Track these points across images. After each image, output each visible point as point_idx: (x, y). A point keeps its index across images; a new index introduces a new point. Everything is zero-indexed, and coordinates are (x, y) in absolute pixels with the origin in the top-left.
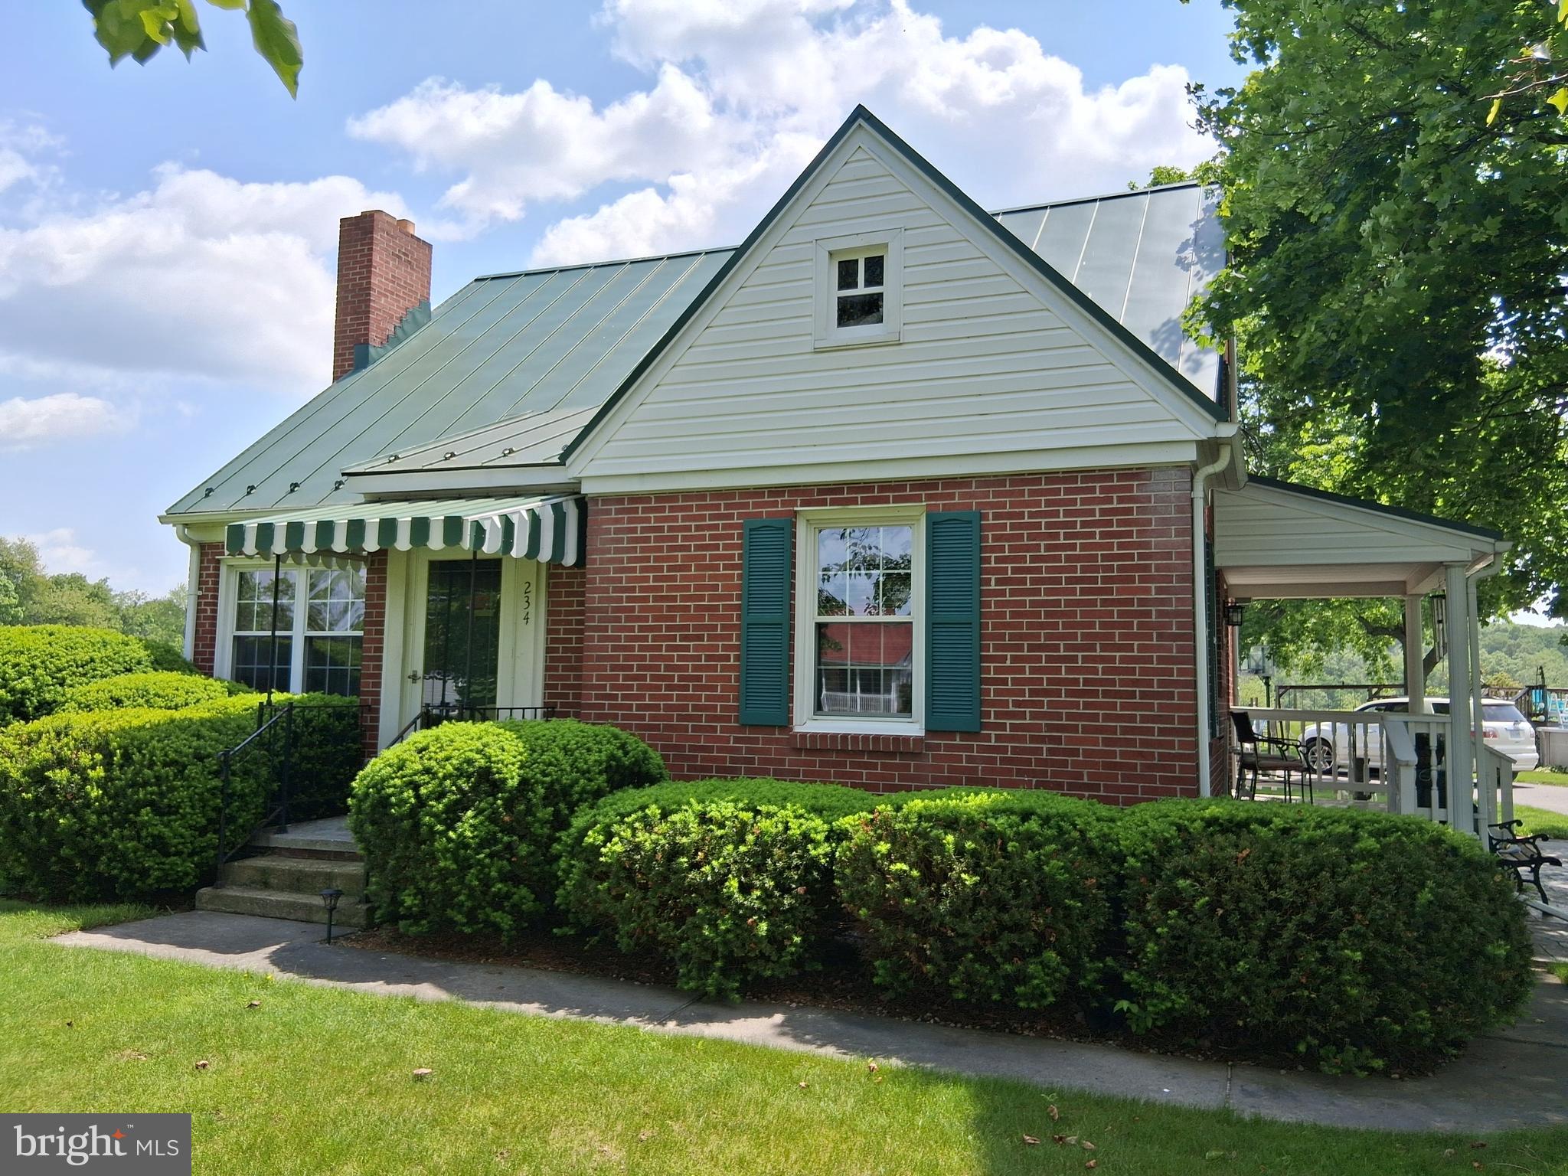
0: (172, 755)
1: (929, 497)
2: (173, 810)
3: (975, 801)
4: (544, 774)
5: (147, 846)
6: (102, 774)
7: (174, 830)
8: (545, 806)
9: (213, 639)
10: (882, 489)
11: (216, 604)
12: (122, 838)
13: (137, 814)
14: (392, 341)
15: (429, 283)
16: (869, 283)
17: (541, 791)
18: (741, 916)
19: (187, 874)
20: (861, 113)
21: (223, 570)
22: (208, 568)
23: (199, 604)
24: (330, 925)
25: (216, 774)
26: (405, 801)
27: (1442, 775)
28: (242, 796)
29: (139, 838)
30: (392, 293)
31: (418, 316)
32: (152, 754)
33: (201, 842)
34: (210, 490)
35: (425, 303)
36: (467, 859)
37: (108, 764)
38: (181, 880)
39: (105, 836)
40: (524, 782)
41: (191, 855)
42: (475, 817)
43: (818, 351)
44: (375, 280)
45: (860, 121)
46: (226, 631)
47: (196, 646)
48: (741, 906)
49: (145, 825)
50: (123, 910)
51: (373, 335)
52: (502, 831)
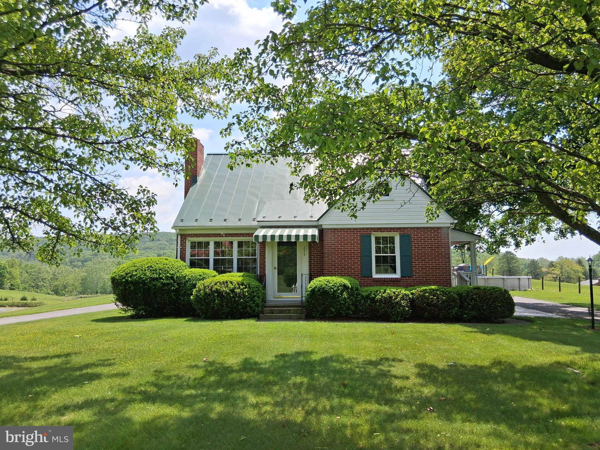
1: (400, 231)
3: (433, 287)
9: (185, 260)
10: (391, 229)
11: (185, 250)
18: (403, 307)
21: (187, 241)
22: (183, 241)
23: (181, 250)
30: (199, 161)
44: (198, 158)
46: (188, 257)
51: (197, 173)
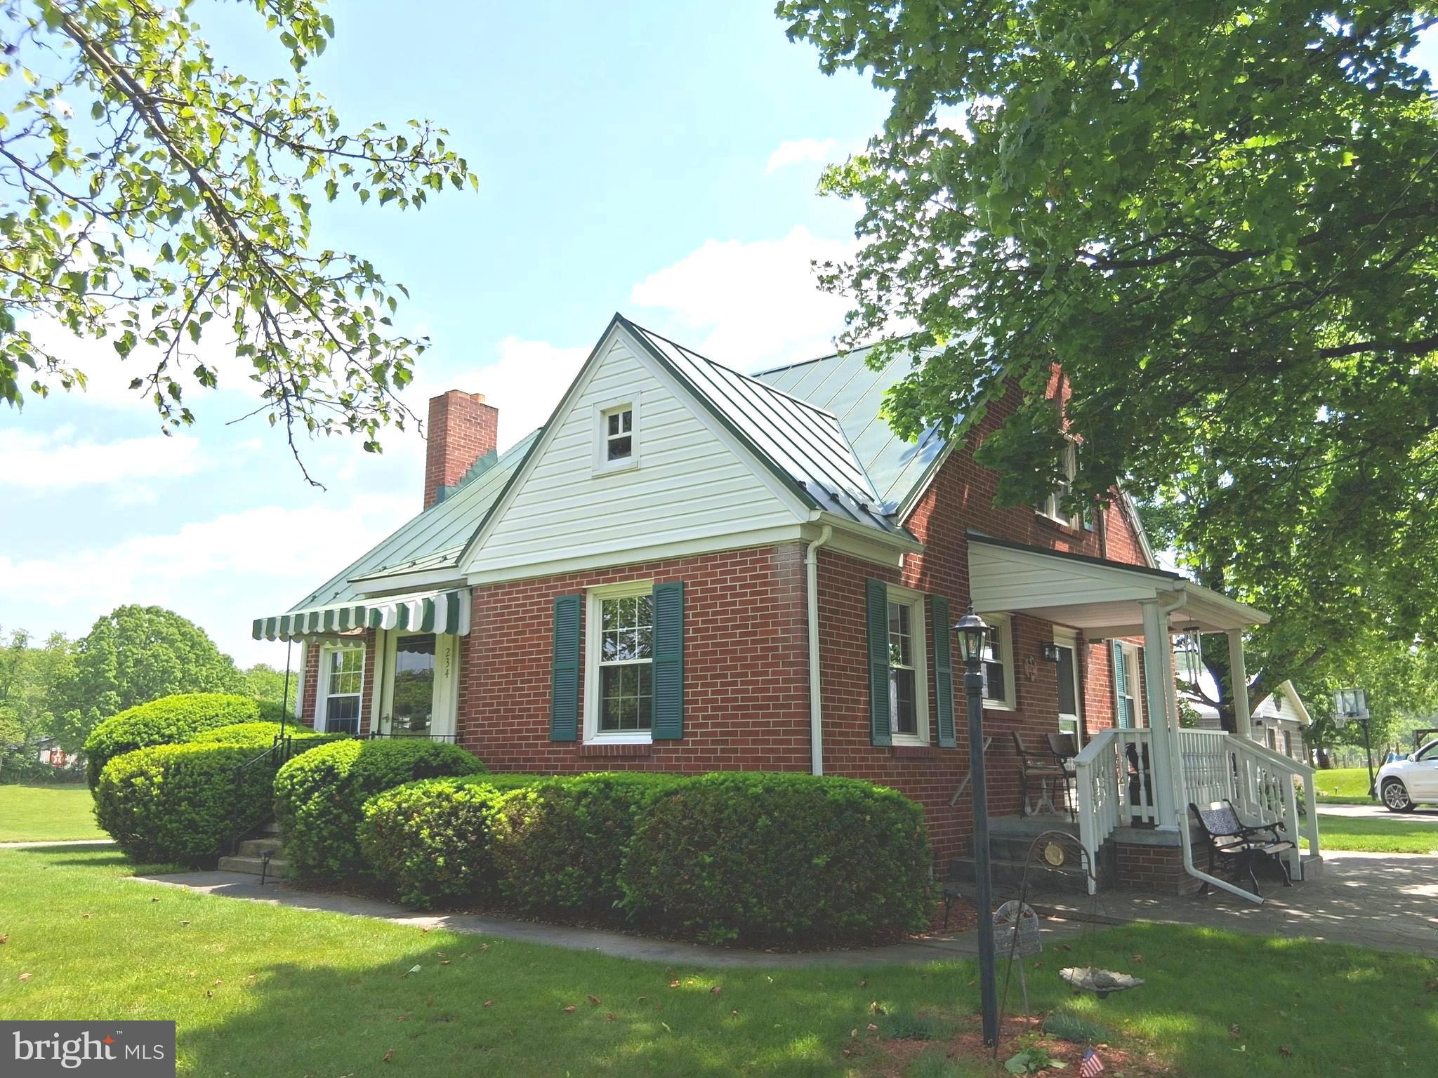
0: (205, 768)
1: (657, 574)
2: (202, 804)
4: (365, 770)
5: (185, 826)
6: (161, 780)
7: (199, 817)
8: (362, 791)
9: (314, 701)
10: (631, 570)
11: (316, 676)
12: (171, 821)
13: (180, 806)
14: (464, 481)
15: (496, 436)
16: (624, 431)
17: (361, 779)
19: (212, 846)
20: (618, 318)
21: (322, 651)
22: (311, 651)
23: (306, 677)
24: (264, 875)
25: (232, 781)
26: (285, 787)
27: (1148, 777)
28: (251, 797)
29: (180, 822)
30: (464, 447)
31: (487, 461)
32: (193, 768)
33: (222, 825)
34: (315, 597)
35: (492, 451)
36: (312, 823)
37: (165, 776)
38: (207, 849)
39: (161, 820)
40: (352, 775)
41: (214, 834)
42: (319, 797)
43: (595, 478)
44: (450, 440)
45: (617, 323)
46: (323, 695)
47: (304, 706)
48: (430, 846)
49: (183, 813)
50: (170, 867)
51: (448, 478)
52: (335, 807)
